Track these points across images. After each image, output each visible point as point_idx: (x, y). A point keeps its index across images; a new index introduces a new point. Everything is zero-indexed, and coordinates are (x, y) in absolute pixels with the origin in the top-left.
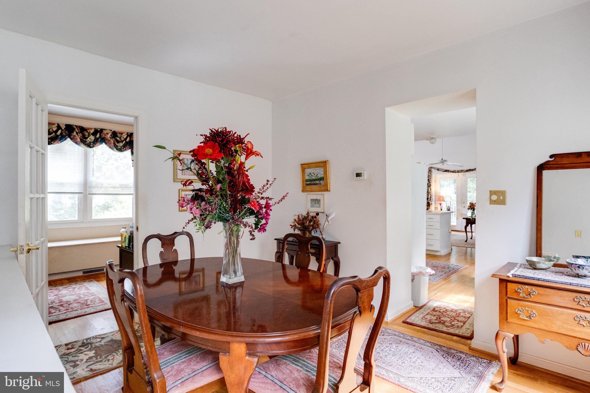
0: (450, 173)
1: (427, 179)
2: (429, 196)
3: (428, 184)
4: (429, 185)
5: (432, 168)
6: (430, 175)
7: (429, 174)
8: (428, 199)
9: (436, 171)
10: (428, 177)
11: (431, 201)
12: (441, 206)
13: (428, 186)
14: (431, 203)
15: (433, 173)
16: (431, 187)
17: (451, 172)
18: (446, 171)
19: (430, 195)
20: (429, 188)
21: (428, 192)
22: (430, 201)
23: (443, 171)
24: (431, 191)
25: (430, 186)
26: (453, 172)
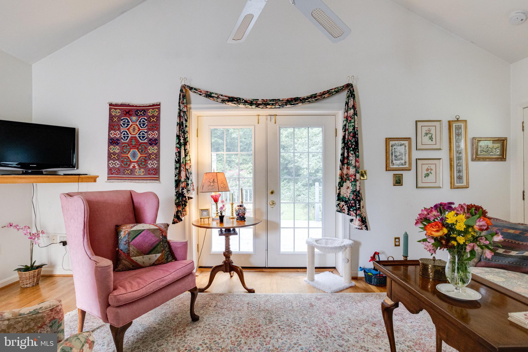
0: (241, 106)
1: (176, 120)
2: (183, 174)
3: (178, 137)
4: (182, 141)
5: (191, 89)
6: (185, 110)
7: (182, 106)
8: (178, 182)
9: (203, 98)
10: (180, 116)
11: (188, 191)
12: (220, 205)
13: (179, 143)
14: (187, 195)
15: (192, 106)
16: (187, 147)
18: (232, 100)
19: (187, 170)
20: (183, 148)
21: (178, 161)
22: (185, 191)
23: (223, 101)
24: (188, 158)
25: (185, 144)
26: (251, 103)
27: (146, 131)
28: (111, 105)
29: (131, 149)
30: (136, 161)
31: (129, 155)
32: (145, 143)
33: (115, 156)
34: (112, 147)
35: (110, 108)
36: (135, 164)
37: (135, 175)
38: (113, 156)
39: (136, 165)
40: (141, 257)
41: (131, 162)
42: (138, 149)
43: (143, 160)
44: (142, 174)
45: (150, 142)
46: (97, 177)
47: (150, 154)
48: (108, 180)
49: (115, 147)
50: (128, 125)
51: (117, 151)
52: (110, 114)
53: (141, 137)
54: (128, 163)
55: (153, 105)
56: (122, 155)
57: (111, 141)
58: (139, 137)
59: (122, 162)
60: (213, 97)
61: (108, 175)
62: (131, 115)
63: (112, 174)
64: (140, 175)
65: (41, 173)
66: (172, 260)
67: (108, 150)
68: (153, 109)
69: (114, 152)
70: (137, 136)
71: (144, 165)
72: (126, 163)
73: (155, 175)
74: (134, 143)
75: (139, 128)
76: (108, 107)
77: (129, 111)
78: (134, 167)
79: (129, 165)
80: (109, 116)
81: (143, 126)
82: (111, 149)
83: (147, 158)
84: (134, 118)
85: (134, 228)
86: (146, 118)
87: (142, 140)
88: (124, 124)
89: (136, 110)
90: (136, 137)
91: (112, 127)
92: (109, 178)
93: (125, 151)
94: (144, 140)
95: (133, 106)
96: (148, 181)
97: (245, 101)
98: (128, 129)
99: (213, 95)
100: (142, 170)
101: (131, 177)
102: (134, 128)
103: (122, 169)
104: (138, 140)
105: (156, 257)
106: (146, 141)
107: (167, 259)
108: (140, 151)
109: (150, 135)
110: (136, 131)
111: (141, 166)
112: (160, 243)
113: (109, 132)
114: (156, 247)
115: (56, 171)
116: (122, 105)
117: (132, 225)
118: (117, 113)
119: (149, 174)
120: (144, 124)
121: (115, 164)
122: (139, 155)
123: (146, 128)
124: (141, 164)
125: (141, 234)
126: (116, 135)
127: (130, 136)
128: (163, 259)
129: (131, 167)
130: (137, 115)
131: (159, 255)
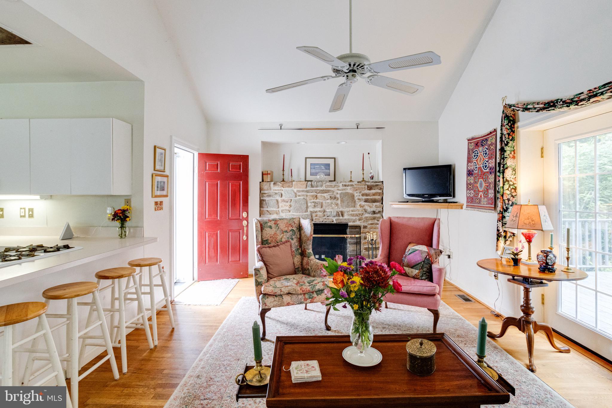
6: (509, 132)
7: (503, 129)
16: (506, 174)
17: (564, 102)
18: (550, 105)
19: (504, 200)
20: (501, 176)
22: (499, 224)
24: (505, 187)
25: (504, 171)
27: (487, 160)
28: (468, 140)
29: (479, 179)
30: (482, 190)
31: (478, 185)
32: (487, 172)
33: (471, 186)
34: (469, 178)
35: (468, 143)
36: (481, 193)
37: (481, 204)
38: (470, 186)
39: (482, 195)
40: (408, 268)
41: (479, 191)
42: (483, 178)
43: (486, 190)
44: (485, 203)
45: (490, 171)
46: (463, 205)
47: (490, 183)
48: (466, 207)
49: (471, 178)
50: (477, 156)
51: (472, 182)
52: (468, 148)
53: (484, 167)
54: (478, 192)
55: (491, 133)
56: (475, 185)
57: (468, 173)
58: (483, 167)
59: (475, 191)
60: (529, 109)
61: (467, 203)
62: (478, 146)
63: (468, 202)
64: (484, 204)
65: (433, 201)
66: (426, 279)
67: (467, 181)
68: (491, 137)
69: (470, 182)
70: (482, 166)
71: (487, 194)
72: (477, 192)
73: (492, 204)
74: (480, 173)
75: (483, 158)
76: (467, 142)
77: (477, 143)
78: (481, 196)
79: (478, 194)
80: (468, 150)
81: (486, 155)
82: (468, 180)
83: (488, 187)
84: (481, 149)
85: (414, 248)
86: (487, 147)
87: (485, 170)
88: (475, 156)
89: (481, 140)
90: (480, 168)
91: (469, 160)
92: (468, 206)
93: (476, 181)
94: (486, 169)
95: (477, 138)
96: (488, 211)
97: (563, 102)
98: (477, 161)
99: (529, 107)
100: (486, 199)
101: (479, 206)
102: (481, 159)
103: (474, 198)
104: (483, 170)
105: (415, 272)
106: (488, 170)
107: (422, 276)
108: (484, 180)
109: (490, 163)
110: (482, 161)
111: (485, 195)
112: (422, 262)
113: (467, 164)
114: (418, 264)
115: (446, 199)
116: (473, 139)
117: (415, 244)
118: (472, 146)
119: (489, 204)
120: (486, 153)
121: (470, 193)
122: (484, 184)
123: (487, 157)
124: (485, 193)
125: (415, 253)
126: (472, 167)
127: (478, 166)
128: (419, 275)
129: (479, 197)
130: (482, 145)
131: (417, 271)
